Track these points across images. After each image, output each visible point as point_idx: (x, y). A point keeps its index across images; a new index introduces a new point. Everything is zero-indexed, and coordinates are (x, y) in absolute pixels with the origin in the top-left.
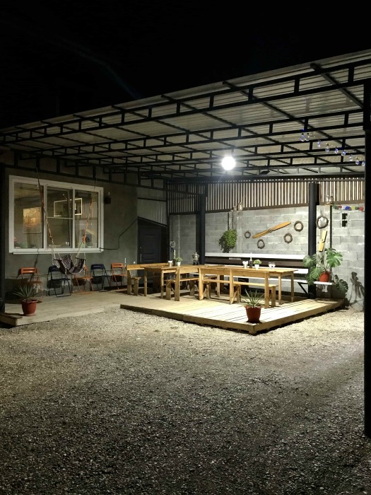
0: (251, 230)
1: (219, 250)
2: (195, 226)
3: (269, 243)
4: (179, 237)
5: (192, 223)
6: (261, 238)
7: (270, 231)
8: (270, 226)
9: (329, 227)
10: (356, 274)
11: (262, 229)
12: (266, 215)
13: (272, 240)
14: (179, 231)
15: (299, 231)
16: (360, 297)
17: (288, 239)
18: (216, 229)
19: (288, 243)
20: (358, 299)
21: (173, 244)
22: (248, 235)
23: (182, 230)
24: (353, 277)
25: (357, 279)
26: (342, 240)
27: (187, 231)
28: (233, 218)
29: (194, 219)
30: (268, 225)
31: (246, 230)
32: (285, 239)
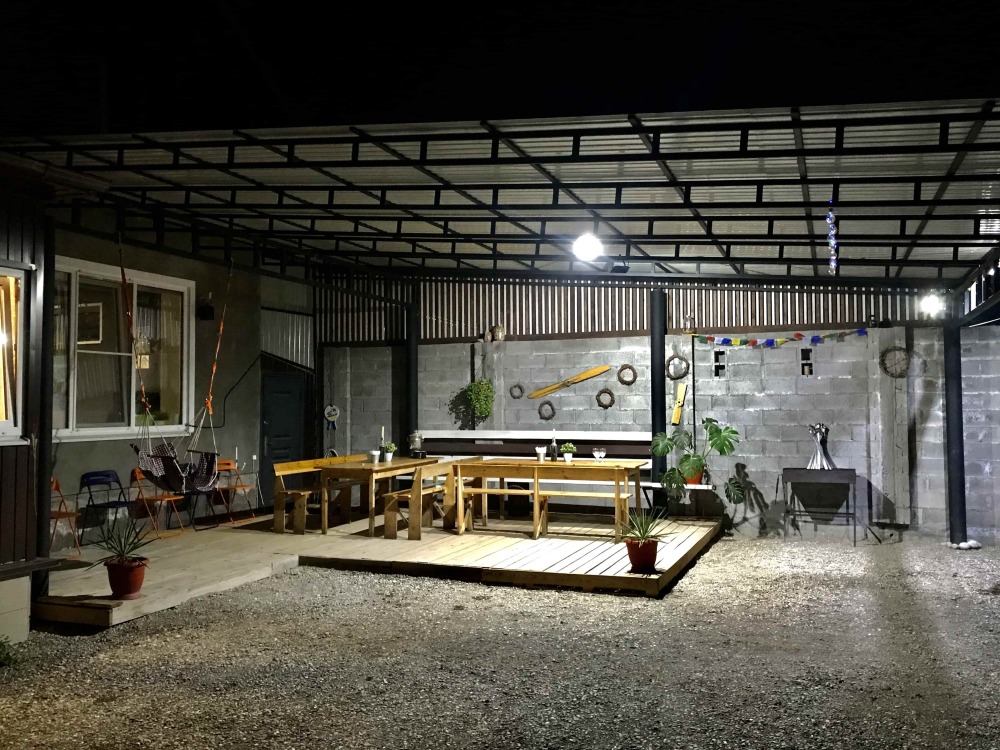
0: (525, 383)
1: (448, 423)
2: (389, 372)
3: (565, 409)
4: (348, 396)
5: (383, 366)
6: (547, 398)
7: (566, 385)
8: (566, 374)
9: (690, 376)
10: (744, 466)
11: (549, 379)
12: (556, 351)
13: (573, 401)
14: (349, 383)
15: (629, 384)
16: (753, 511)
17: (606, 401)
18: (442, 378)
19: (606, 407)
20: (749, 515)
21: (333, 413)
22: (517, 392)
23: (357, 379)
24: (738, 472)
25: (746, 475)
26: (715, 402)
27: (368, 383)
28: (484, 357)
29: (387, 356)
30: (562, 371)
31: (514, 381)
32: (599, 401)
